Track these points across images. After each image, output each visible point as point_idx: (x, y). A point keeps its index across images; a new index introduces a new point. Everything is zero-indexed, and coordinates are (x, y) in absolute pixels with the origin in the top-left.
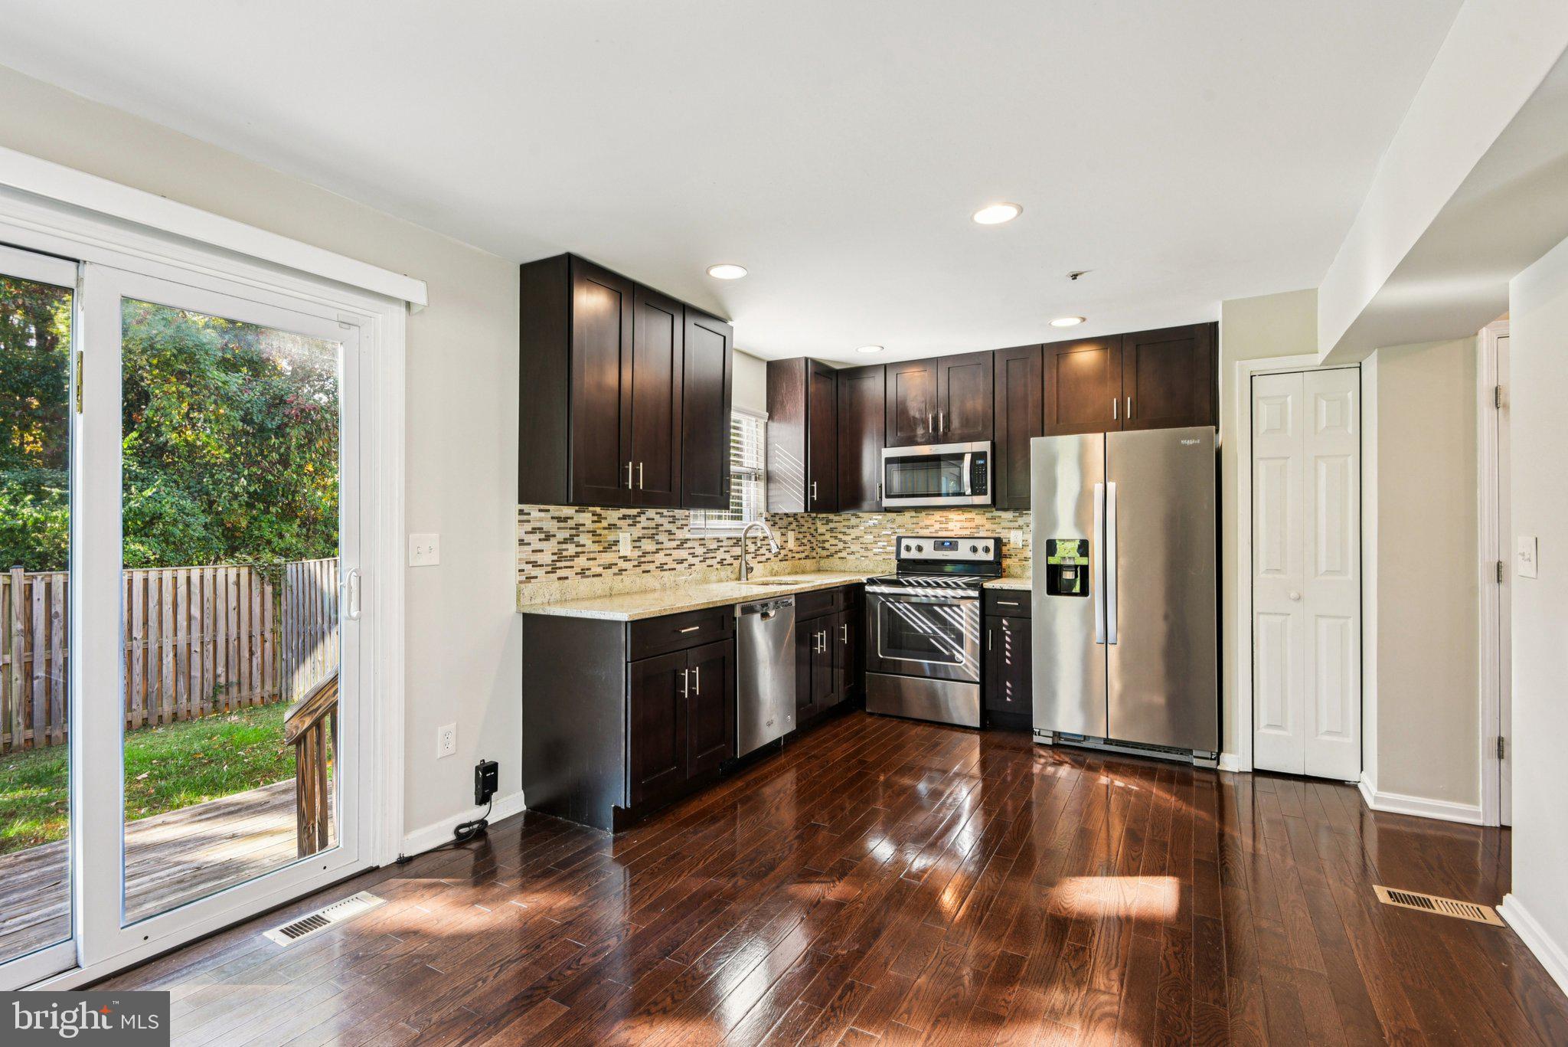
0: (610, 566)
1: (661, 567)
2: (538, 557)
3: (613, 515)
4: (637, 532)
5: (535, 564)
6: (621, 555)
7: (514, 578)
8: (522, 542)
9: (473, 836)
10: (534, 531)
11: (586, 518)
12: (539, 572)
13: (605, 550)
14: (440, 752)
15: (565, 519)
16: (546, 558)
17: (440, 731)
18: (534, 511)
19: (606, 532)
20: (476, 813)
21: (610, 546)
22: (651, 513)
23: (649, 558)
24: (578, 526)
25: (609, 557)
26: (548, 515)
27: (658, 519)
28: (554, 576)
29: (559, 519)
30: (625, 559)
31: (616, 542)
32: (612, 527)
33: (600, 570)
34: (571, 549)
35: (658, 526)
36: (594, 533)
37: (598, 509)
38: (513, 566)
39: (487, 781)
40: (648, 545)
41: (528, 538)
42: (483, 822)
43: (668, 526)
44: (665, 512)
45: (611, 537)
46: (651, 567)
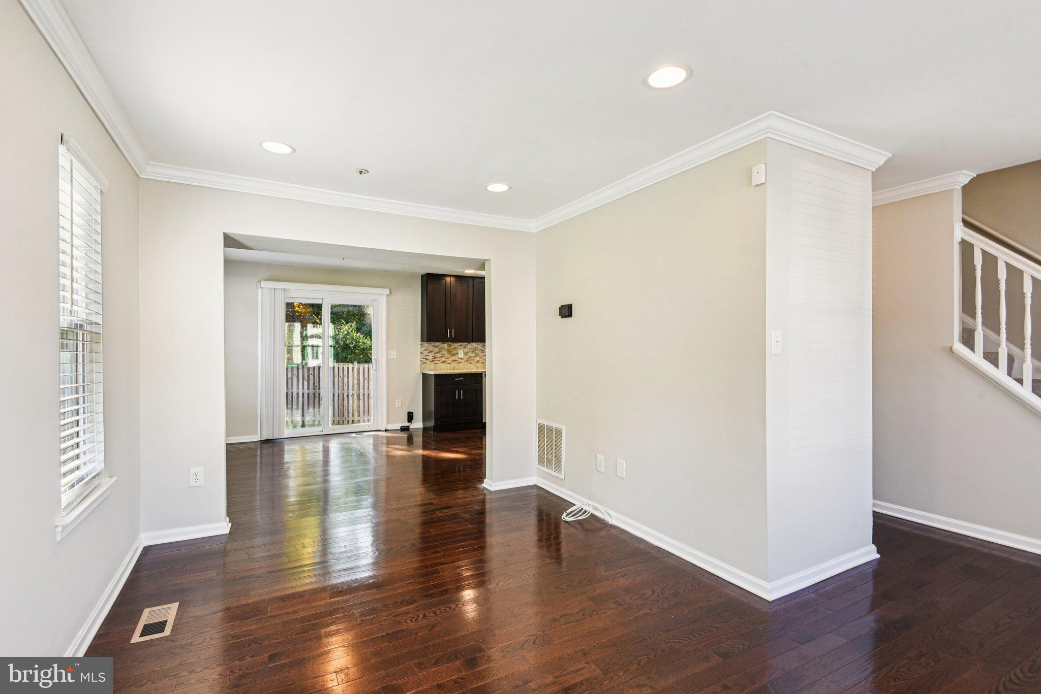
0: (455, 361)
1: (478, 362)
2: (427, 357)
3: (456, 345)
4: (466, 350)
5: (426, 359)
6: (459, 357)
7: (419, 363)
8: (421, 353)
9: (404, 429)
10: (426, 350)
11: (445, 346)
12: (428, 362)
13: (453, 355)
14: (397, 406)
15: (437, 346)
16: (430, 357)
17: (397, 401)
18: (426, 344)
19: (453, 350)
20: (407, 424)
21: (455, 355)
22: (473, 344)
23: (471, 359)
24: (442, 348)
25: (454, 358)
26: (431, 345)
27: (476, 346)
28: (433, 363)
29: (435, 346)
30: (461, 359)
31: (457, 353)
32: (455, 348)
33: (451, 362)
34: (439, 355)
35: (476, 348)
36: (448, 350)
37: (450, 343)
38: (419, 360)
39: (410, 417)
40: (470, 355)
41: (424, 352)
42: (408, 427)
43: (480, 348)
44: (479, 343)
45: (455, 352)
46: (473, 362)
